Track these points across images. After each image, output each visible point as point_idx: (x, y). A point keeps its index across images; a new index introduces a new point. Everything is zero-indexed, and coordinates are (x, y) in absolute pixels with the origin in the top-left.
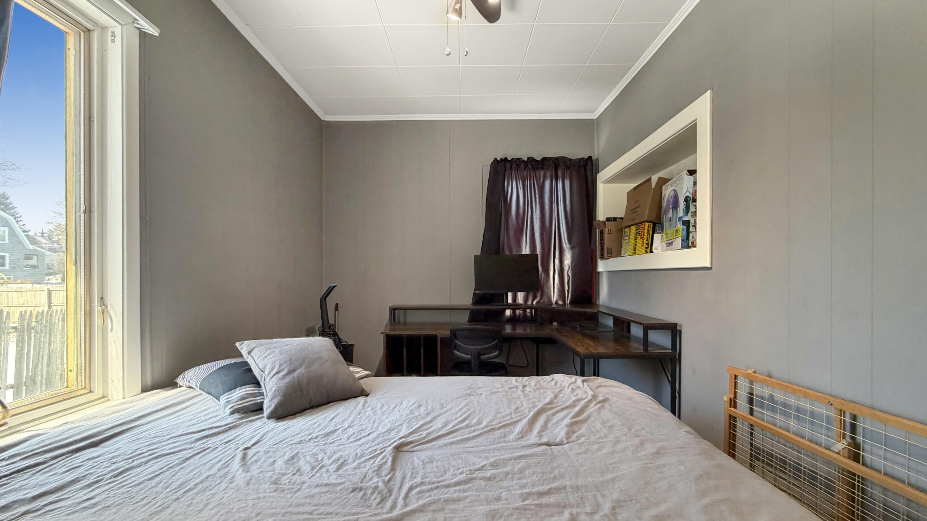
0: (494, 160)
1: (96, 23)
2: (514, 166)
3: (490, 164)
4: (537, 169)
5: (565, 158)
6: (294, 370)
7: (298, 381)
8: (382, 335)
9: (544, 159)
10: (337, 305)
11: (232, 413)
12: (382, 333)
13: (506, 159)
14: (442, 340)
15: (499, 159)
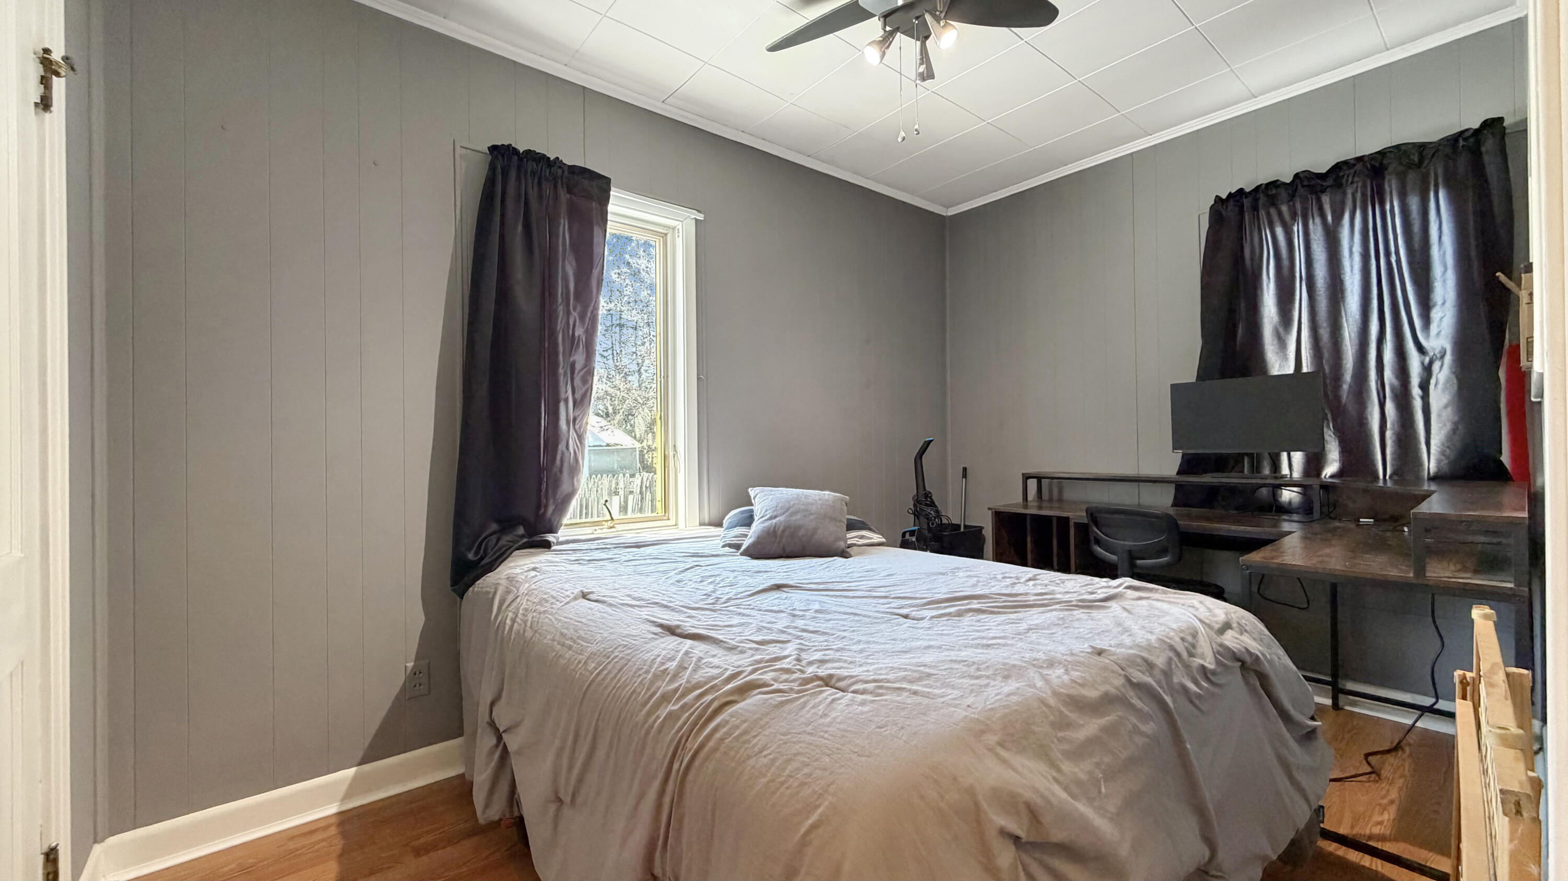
0: (1215, 200)
1: (668, 227)
2: (1262, 199)
3: (1208, 210)
4: (1323, 191)
5: (1403, 148)
6: (776, 517)
7: (775, 527)
8: (990, 511)
9: (1338, 167)
10: (965, 469)
11: (724, 546)
12: (989, 509)
13: (1241, 191)
14: (1077, 525)
15: (1224, 197)
